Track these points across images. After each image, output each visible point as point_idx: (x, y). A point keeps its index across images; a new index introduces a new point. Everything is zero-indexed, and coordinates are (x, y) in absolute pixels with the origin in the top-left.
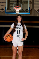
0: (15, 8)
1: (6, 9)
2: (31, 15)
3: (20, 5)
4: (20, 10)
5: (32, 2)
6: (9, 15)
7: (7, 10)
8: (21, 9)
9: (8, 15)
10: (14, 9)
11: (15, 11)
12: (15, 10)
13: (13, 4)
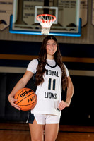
0: (38, 19)
1: (14, 21)
2: (83, 42)
3: (54, 11)
4: (53, 25)
5: (86, 3)
6: (22, 39)
7: (15, 23)
8: (55, 21)
9: (19, 39)
10: (36, 22)
11: (38, 26)
12: (39, 24)
13: (32, 7)
